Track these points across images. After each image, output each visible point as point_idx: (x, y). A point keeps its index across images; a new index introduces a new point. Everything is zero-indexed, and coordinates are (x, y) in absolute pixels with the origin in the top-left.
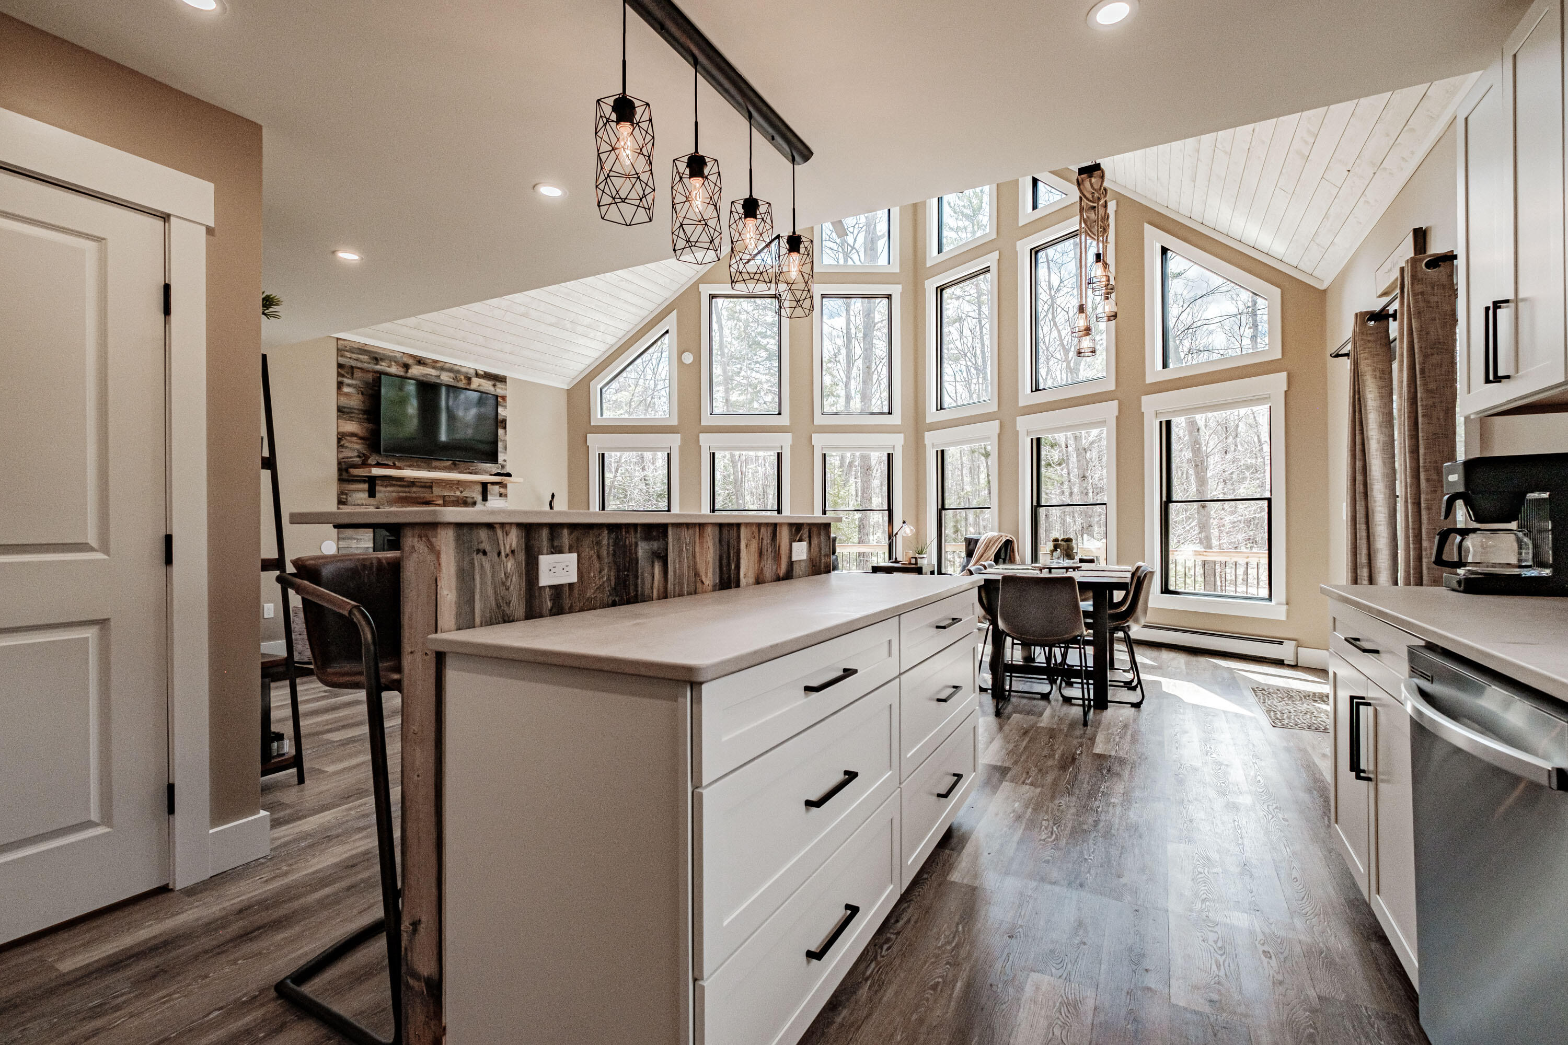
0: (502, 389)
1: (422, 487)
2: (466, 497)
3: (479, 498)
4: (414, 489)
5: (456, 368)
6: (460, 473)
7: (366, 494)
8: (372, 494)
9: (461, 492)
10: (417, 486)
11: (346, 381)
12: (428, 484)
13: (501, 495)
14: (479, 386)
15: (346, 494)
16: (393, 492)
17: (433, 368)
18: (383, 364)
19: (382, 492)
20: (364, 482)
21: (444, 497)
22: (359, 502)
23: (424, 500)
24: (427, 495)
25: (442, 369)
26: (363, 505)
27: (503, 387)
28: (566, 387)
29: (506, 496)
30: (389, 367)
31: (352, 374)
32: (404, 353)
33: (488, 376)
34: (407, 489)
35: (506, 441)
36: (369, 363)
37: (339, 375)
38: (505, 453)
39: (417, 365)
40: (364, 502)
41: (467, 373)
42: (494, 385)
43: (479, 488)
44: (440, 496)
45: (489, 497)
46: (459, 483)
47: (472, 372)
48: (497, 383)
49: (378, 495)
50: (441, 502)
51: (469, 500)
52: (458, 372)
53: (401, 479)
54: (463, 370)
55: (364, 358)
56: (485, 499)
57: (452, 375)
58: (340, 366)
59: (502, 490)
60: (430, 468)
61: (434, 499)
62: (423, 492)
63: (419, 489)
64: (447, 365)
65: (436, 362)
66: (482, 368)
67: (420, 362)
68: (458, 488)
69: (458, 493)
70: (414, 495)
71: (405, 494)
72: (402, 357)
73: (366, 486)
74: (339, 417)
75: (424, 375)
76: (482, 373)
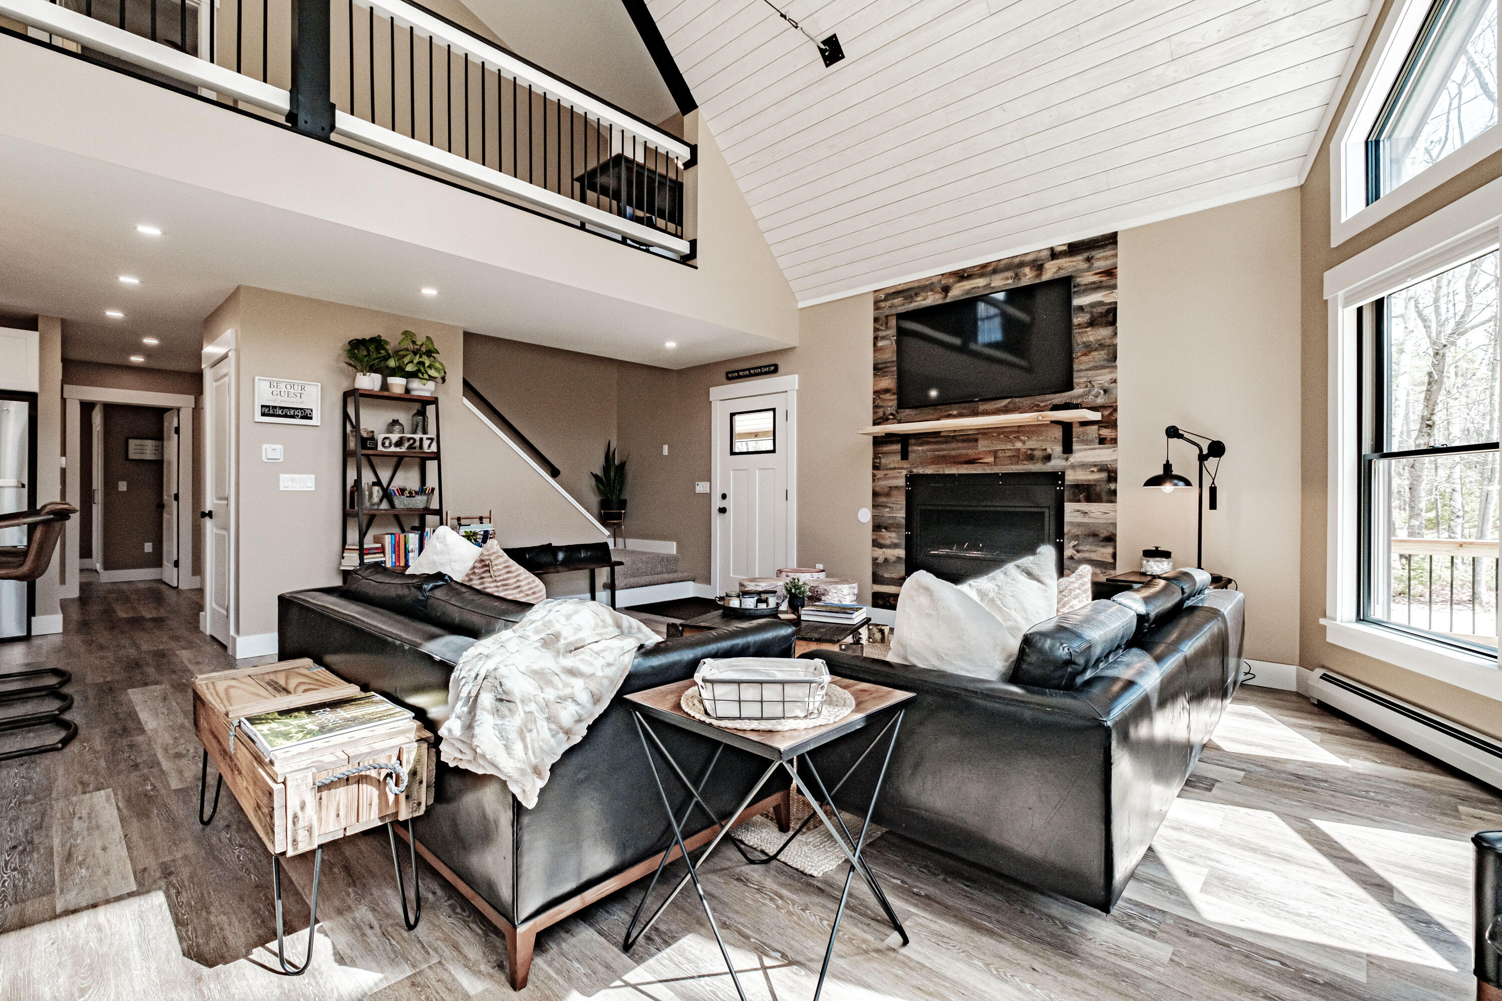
0: (1106, 258)
1: (964, 441)
2: (1031, 449)
3: (1058, 449)
4: (954, 445)
5: (1017, 260)
6: (1021, 413)
7: (899, 457)
8: (905, 455)
9: (1024, 442)
10: (958, 441)
11: (881, 334)
12: (972, 437)
13: (1102, 441)
14: (1060, 269)
15: (880, 458)
16: (927, 451)
17: (982, 275)
18: (919, 299)
19: (917, 450)
20: (897, 442)
21: (995, 453)
22: (892, 466)
23: (966, 459)
24: (971, 453)
25: (995, 271)
26: (895, 468)
27: (1109, 253)
28: (1296, 182)
29: (1114, 441)
30: (925, 299)
31: (887, 324)
32: (943, 275)
33: (1074, 249)
34: (944, 446)
35: (1115, 346)
36: (903, 305)
37: (876, 330)
38: (1116, 367)
39: (959, 281)
40: (896, 465)
41: (1035, 261)
42: (1089, 260)
43: (1058, 432)
44: (990, 452)
45: (1075, 447)
46: (1020, 431)
47: (1046, 253)
48: (1093, 253)
49: (912, 456)
50: (990, 459)
51: (1038, 454)
52: (1022, 264)
53: (936, 434)
54: (1029, 258)
55: (898, 301)
56: (1068, 449)
57: (1010, 274)
58: (876, 320)
59: (1105, 432)
60: (975, 414)
61: (981, 456)
62: (964, 448)
63: (960, 445)
64: (1003, 262)
65: (984, 266)
66: (1060, 241)
67: (962, 275)
68: (1018, 438)
69: (1019, 445)
70: (953, 453)
71: (942, 453)
72: (941, 280)
73: (898, 447)
74: (875, 375)
75: (968, 292)
76: (1065, 248)
